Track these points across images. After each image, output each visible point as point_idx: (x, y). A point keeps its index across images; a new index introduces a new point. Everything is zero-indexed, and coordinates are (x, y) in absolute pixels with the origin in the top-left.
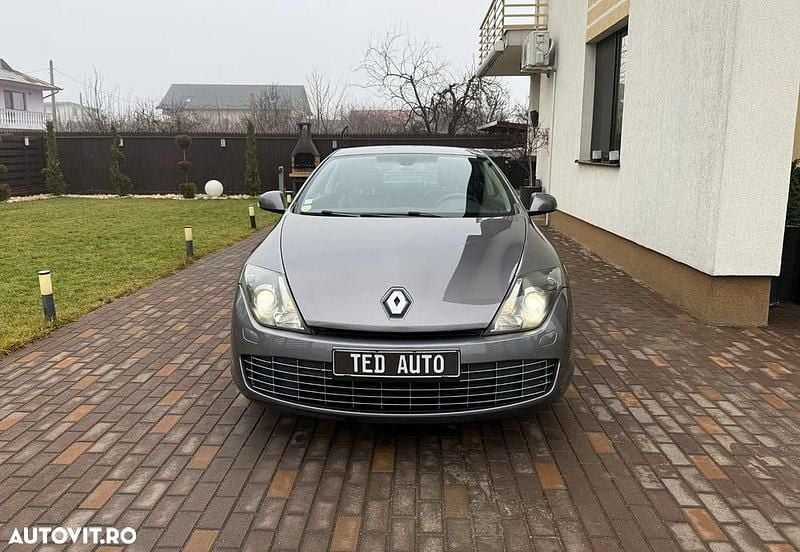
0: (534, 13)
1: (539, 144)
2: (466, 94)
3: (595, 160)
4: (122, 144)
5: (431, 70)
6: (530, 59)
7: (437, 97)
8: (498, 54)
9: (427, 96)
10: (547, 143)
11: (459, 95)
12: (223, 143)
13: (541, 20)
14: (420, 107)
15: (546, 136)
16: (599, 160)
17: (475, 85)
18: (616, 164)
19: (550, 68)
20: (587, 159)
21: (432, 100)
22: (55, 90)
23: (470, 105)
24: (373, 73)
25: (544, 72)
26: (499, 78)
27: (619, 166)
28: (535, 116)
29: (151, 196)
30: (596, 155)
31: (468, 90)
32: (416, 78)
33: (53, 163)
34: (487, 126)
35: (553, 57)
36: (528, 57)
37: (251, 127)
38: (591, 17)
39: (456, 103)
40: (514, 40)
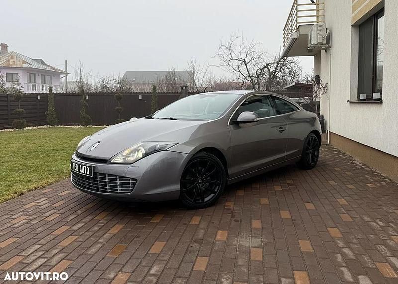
0: (315, 15)
1: (321, 93)
2: (276, 68)
3: (362, 100)
4: (87, 99)
5: (255, 56)
6: (314, 41)
7: (259, 71)
8: (294, 40)
9: (253, 70)
10: (327, 92)
11: (272, 69)
12: (141, 98)
13: (320, 19)
14: (250, 76)
15: (326, 87)
16: (364, 100)
17: (281, 63)
18: (379, 101)
19: (327, 46)
20: (356, 100)
21: (257, 72)
22: (67, 74)
23: (279, 74)
24: (223, 58)
25: (323, 49)
26: (296, 58)
27: (381, 103)
28: (318, 78)
29: (101, 127)
30: (362, 97)
31: (277, 66)
32: (247, 60)
33: (51, 109)
34: (289, 86)
35: (329, 39)
36: (313, 39)
37: (154, 88)
38: (354, 9)
39: (270, 74)
40: (303, 31)
